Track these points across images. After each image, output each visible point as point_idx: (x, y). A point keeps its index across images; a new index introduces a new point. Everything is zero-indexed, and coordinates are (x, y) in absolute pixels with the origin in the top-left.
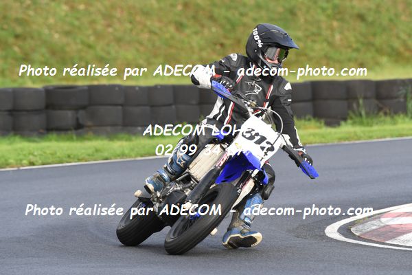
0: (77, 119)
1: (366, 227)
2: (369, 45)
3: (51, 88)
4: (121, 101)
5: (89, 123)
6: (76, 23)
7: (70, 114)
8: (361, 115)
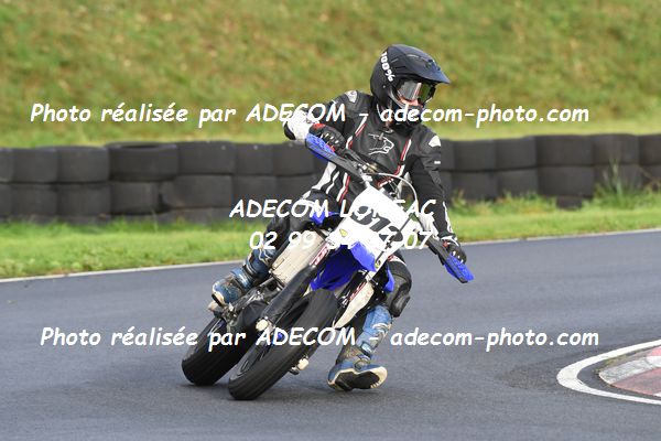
0: (160, 196)
1: (624, 371)
2: (629, 78)
3: (118, 147)
4: (230, 167)
5: (180, 203)
6: (159, 43)
7: (148, 188)
8: (615, 190)
